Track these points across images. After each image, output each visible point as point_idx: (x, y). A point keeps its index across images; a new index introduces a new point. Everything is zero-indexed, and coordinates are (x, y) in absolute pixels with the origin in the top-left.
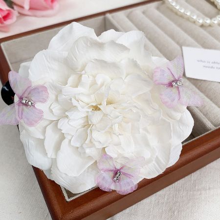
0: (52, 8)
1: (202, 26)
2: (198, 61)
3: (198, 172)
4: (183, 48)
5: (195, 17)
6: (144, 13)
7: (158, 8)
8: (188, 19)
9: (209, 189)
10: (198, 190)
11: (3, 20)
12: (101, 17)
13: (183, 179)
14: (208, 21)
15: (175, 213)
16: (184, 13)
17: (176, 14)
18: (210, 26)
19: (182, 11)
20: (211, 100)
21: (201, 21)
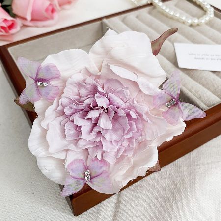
0: (52, 18)
1: (191, 25)
2: (190, 54)
3: (196, 151)
4: (175, 44)
5: (184, 18)
6: (137, 17)
7: (150, 13)
8: (178, 20)
9: (208, 163)
10: (197, 165)
11: (8, 29)
12: (98, 23)
13: (183, 157)
14: (196, 21)
15: (178, 186)
16: (173, 15)
17: (167, 16)
18: (198, 25)
19: (172, 13)
20: (204, 86)
21: (190, 21)
